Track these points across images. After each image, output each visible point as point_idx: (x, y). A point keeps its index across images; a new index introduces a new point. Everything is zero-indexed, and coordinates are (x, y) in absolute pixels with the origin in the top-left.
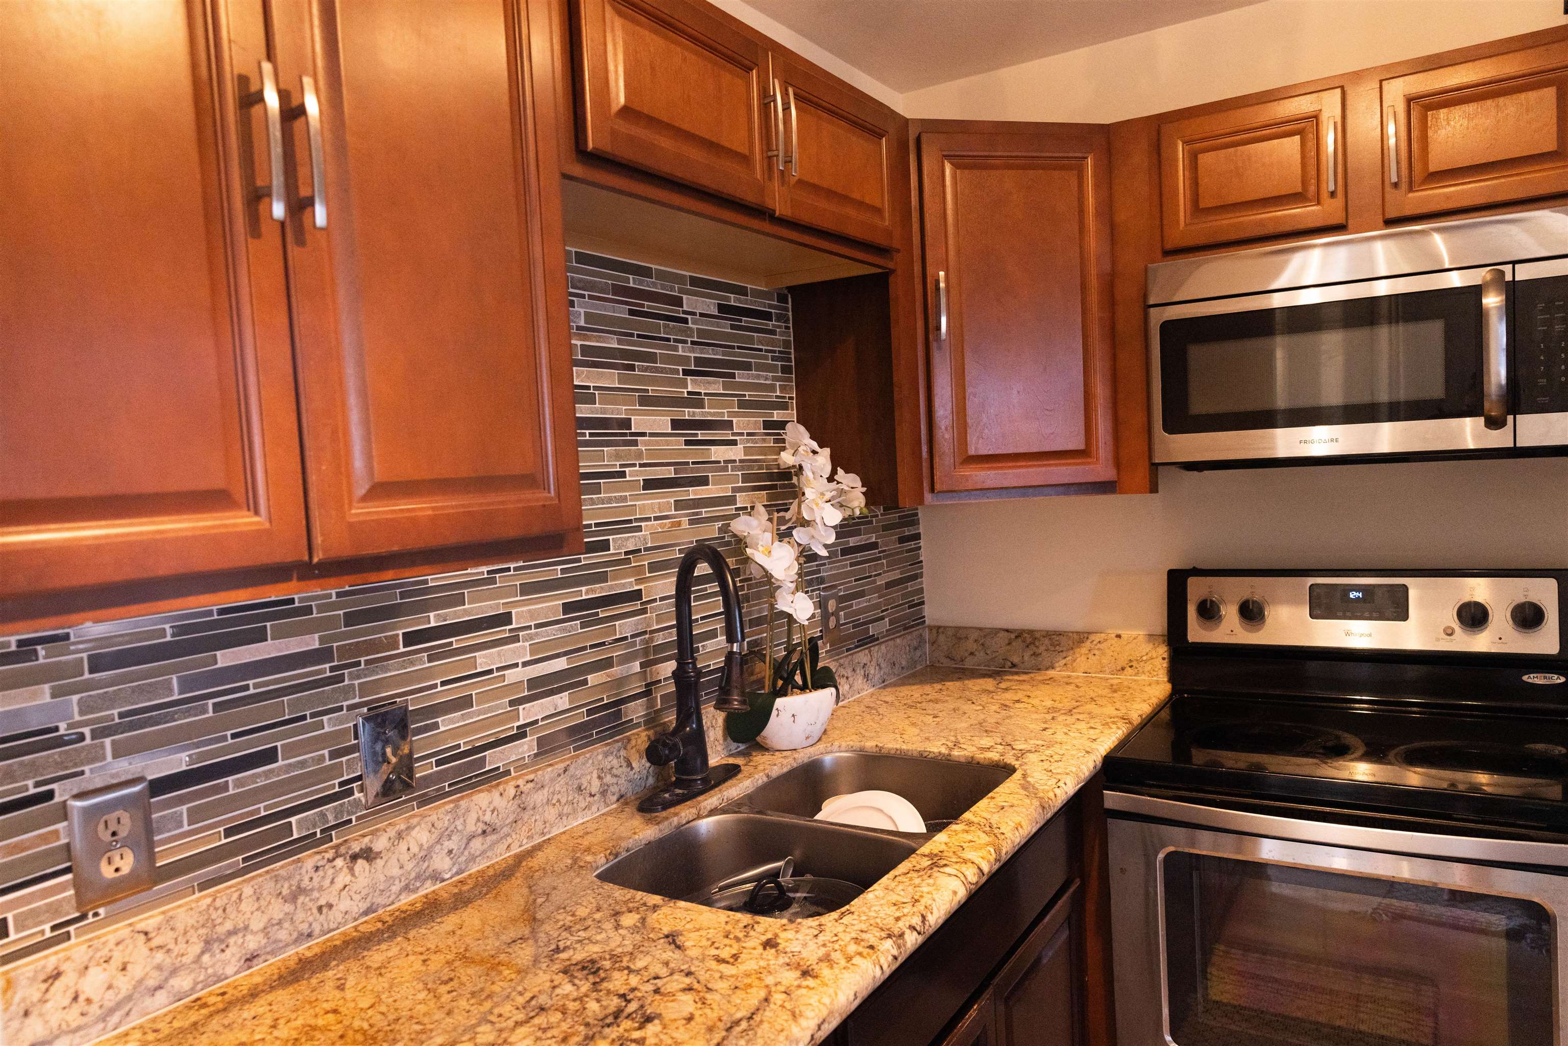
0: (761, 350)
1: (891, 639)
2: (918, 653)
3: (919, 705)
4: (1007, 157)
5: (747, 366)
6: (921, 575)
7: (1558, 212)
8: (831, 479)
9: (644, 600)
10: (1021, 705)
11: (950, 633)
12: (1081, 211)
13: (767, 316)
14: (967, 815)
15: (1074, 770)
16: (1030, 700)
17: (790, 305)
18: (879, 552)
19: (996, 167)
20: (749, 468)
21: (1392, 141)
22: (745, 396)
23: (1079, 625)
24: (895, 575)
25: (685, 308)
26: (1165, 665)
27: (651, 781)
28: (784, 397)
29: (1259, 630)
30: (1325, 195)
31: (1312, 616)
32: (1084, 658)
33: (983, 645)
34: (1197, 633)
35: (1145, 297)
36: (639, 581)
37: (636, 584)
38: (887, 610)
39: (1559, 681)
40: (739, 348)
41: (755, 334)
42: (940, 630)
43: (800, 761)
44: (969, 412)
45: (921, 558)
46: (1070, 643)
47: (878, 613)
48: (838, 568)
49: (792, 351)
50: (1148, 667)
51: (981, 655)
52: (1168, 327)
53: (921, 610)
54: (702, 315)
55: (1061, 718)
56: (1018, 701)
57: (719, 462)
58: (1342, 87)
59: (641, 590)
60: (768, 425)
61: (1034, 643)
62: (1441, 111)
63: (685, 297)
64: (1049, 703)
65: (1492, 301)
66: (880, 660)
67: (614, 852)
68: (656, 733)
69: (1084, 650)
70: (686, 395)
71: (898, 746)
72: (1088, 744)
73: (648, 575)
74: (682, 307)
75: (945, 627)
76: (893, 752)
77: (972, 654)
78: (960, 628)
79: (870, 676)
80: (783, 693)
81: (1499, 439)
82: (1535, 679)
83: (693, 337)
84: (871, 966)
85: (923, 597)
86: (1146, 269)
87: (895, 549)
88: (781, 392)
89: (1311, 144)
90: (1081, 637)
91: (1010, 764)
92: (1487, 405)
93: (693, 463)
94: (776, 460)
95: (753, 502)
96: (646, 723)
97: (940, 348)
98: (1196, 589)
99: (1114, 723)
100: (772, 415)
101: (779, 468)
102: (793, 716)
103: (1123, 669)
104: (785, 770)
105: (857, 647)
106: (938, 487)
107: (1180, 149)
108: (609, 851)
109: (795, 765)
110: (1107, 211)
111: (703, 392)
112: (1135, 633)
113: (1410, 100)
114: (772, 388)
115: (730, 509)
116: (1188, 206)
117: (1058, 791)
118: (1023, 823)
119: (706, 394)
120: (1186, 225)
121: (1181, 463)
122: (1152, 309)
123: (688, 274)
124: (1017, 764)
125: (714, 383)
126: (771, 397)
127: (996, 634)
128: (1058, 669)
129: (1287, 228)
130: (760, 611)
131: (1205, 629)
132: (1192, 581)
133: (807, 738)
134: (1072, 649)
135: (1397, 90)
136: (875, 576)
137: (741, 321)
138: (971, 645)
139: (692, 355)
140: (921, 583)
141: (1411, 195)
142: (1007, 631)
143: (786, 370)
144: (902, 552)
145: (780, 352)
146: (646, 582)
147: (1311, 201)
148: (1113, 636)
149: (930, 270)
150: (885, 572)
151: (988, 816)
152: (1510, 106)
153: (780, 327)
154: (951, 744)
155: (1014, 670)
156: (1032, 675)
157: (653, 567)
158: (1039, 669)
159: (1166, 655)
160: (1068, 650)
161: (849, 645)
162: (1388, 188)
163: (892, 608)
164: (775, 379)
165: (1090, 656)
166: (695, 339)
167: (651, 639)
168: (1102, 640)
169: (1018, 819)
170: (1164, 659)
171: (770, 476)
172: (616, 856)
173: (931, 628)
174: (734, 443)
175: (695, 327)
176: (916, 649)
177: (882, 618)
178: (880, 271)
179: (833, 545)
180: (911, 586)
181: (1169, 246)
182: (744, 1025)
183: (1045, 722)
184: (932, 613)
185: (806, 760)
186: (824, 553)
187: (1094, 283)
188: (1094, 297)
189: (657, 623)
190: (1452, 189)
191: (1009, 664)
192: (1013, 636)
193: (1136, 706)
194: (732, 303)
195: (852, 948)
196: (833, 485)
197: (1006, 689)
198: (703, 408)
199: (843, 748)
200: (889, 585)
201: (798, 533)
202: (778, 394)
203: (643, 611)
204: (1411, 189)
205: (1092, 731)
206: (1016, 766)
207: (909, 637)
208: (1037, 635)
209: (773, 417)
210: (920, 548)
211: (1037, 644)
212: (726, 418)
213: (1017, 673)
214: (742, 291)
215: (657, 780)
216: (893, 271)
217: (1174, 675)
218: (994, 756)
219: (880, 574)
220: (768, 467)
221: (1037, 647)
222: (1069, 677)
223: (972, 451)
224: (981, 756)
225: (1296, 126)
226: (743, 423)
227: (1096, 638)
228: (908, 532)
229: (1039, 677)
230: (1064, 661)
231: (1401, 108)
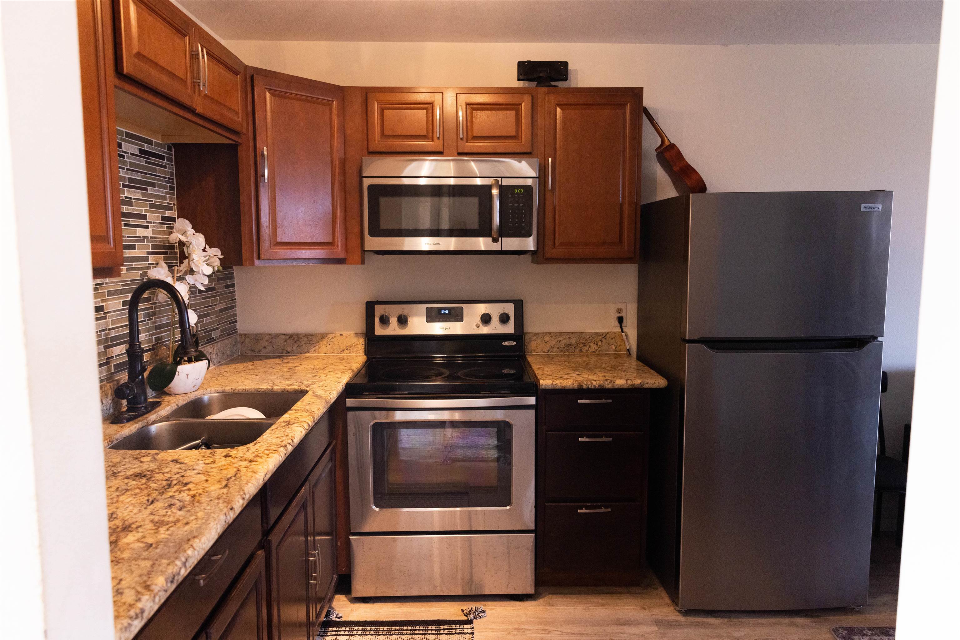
0: (159, 176)
1: (223, 340)
2: (235, 348)
3: (245, 372)
4: (297, 94)
5: (153, 185)
6: (235, 306)
7: (516, 160)
8: (204, 250)
9: (105, 311)
10: (299, 368)
11: (252, 337)
12: (331, 127)
13: (162, 158)
14: (293, 408)
15: (335, 388)
16: (303, 366)
17: (173, 153)
18: (216, 293)
19: (291, 98)
20: (156, 242)
21: (461, 118)
22: (152, 201)
23: (322, 330)
24: (223, 306)
25: (123, 149)
26: (363, 347)
27: (111, 410)
28: (171, 204)
29: (405, 328)
30: (435, 138)
31: (427, 321)
32: (324, 346)
33: (271, 342)
34: (379, 331)
35: (360, 171)
36: (103, 301)
37: (102, 302)
38: (219, 324)
39: (514, 344)
40: (150, 174)
41: (157, 167)
42: (247, 336)
43: (191, 398)
44: (278, 220)
45: (235, 297)
46: (317, 339)
47: (216, 326)
48: (197, 300)
49: (175, 178)
50: (355, 349)
51: (269, 348)
52: (371, 188)
53: (235, 326)
54: (131, 154)
55: (321, 371)
56: (297, 367)
57: (140, 237)
58: (442, 93)
59: (103, 306)
60: (164, 218)
61: (299, 340)
62: (478, 111)
63: (123, 143)
64: (312, 367)
65: (495, 192)
66: (217, 351)
67: (111, 440)
68: (114, 384)
69: (324, 343)
70: (124, 199)
71: (244, 388)
72: (337, 379)
73: (107, 298)
74: (122, 149)
75: (249, 334)
76: (241, 391)
77: (265, 347)
78: (258, 334)
79: (213, 359)
80: (180, 363)
81: (496, 247)
82: (506, 344)
83: (127, 166)
84: (278, 456)
85: (236, 318)
86: (361, 158)
87: (223, 291)
88: (170, 201)
89: (430, 115)
90: (323, 336)
91: (304, 390)
92: (493, 233)
93: (128, 237)
94: (167, 238)
95: (157, 261)
96: (107, 379)
97: (263, 186)
98: (379, 310)
99: (347, 371)
100: (165, 213)
101: (169, 243)
102: (187, 375)
103: (343, 351)
104: (185, 403)
105: (206, 344)
106: (262, 257)
107: (376, 105)
108: (108, 440)
109: (189, 400)
110: (343, 129)
111: (132, 197)
112: (349, 333)
113: (467, 104)
114: (164, 198)
115: (144, 264)
116: (379, 133)
117: (331, 396)
118: (321, 408)
119: (134, 199)
120: (378, 141)
121: (375, 251)
122: (364, 178)
123: (124, 130)
124: (308, 389)
125: (138, 193)
126: (164, 203)
127: (278, 337)
128: (311, 353)
129: (420, 150)
130: (161, 321)
131: (382, 329)
132: (377, 307)
133: (194, 386)
134: (318, 342)
135: (463, 99)
136: (215, 305)
137: (150, 159)
138: (264, 343)
139: (127, 176)
140: (235, 311)
141: (467, 144)
142: (284, 334)
143: (172, 188)
144: (226, 294)
145: (169, 178)
146: (105, 302)
147: (429, 139)
148: (339, 335)
149: (258, 145)
150: (219, 304)
151: (304, 407)
152: (501, 114)
153: (168, 164)
154: (272, 385)
155: (288, 354)
156: (299, 356)
157: (109, 294)
158: (301, 353)
159: (363, 343)
160: (317, 343)
161: (203, 342)
162: (459, 139)
163: (222, 323)
164: (166, 193)
165: (328, 345)
166: (128, 168)
167: (109, 334)
168: (333, 337)
169: (318, 406)
170: (362, 344)
171: (164, 247)
172: (112, 442)
173: (241, 335)
174: (147, 227)
175: (128, 160)
176: (234, 346)
177: (218, 329)
178: (234, 143)
179: (207, 285)
180: (231, 312)
181: (371, 149)
182: (234, 478)
183: (314, 373)
184: (241, 327)
185: (194, 398)
186: (203, 289)
187: (337, 162)
188: (337, 170)
189: (112, 325)
190: (481, 144)
191: (286, 351)
192: (287, 337)
193: (354, 365)
194: (146, 149)
195: (267, 452)
196: (205, 254)
197: (288, 362)
198: (133, 206)
199: (212, 392)
200: (221, 311)
201: (189, 277)
202: (168, 202)
203: (105, 318)
204: (467, 142)
205: (337, 375)
206: (308, 390)
207: (230, 339)
208: (301, 336)
209: (166, 214)
210: (234, 292)
211: (300, 340)
212: (144, 213)
213: (290, 356)
214: (150, 142)
215: (114, 410)
216: (240, 144)
217: (368, 352)
218: (296, 387)
219: (216, 304)
220: (164, 242)
221: (301, 342)
222: (318, 356)
223: (279, 240)
224: (288, 388)
225: (424, 106)
226: (153, 217)
227: (330, 336)
228: (229, 282)
229: (303, 356)
230: (314, 349)
231: (464, 107)
